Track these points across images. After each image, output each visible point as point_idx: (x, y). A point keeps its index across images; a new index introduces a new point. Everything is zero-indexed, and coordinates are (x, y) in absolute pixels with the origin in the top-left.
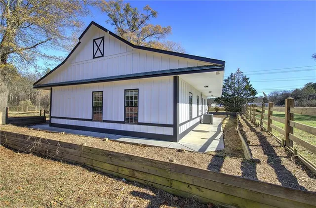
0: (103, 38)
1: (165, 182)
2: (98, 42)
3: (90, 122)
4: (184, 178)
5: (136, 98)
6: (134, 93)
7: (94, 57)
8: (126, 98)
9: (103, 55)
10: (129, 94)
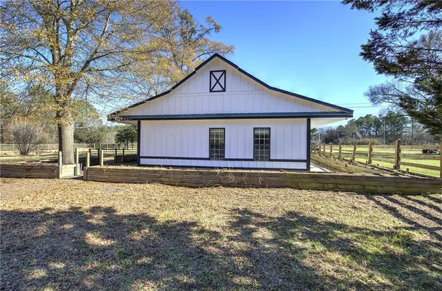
0: (224, 72)
1: (361, 187)
2: (218, 75)
3: (207, 161)
4: (372, 183)
5: (268, 136)
6: (265, 132)
7: (211, 91)
8: (256, 136)
9: (224, 90)
10: (259, 132)
